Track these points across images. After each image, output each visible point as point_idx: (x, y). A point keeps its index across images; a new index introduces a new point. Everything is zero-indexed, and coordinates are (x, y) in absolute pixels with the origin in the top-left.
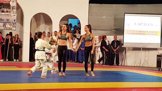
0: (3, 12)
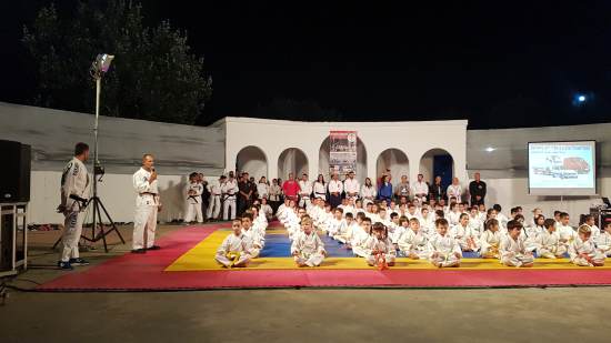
0: (338, 150)
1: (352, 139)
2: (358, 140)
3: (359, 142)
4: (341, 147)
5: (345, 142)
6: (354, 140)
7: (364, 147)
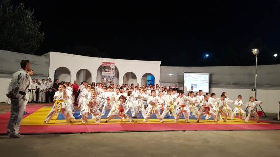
1: (112, 66)
2: (115, 67)
3: (116, 68)
4: (108, 70)
5: (109, 68)
6: (114, 67)
7: (118, 70)
